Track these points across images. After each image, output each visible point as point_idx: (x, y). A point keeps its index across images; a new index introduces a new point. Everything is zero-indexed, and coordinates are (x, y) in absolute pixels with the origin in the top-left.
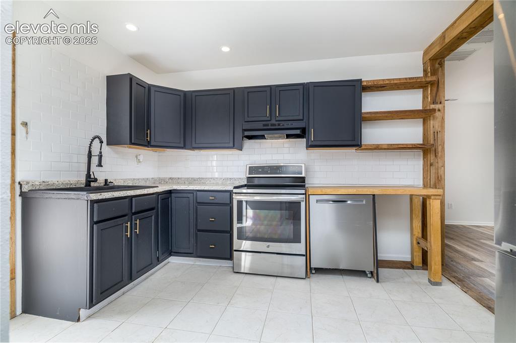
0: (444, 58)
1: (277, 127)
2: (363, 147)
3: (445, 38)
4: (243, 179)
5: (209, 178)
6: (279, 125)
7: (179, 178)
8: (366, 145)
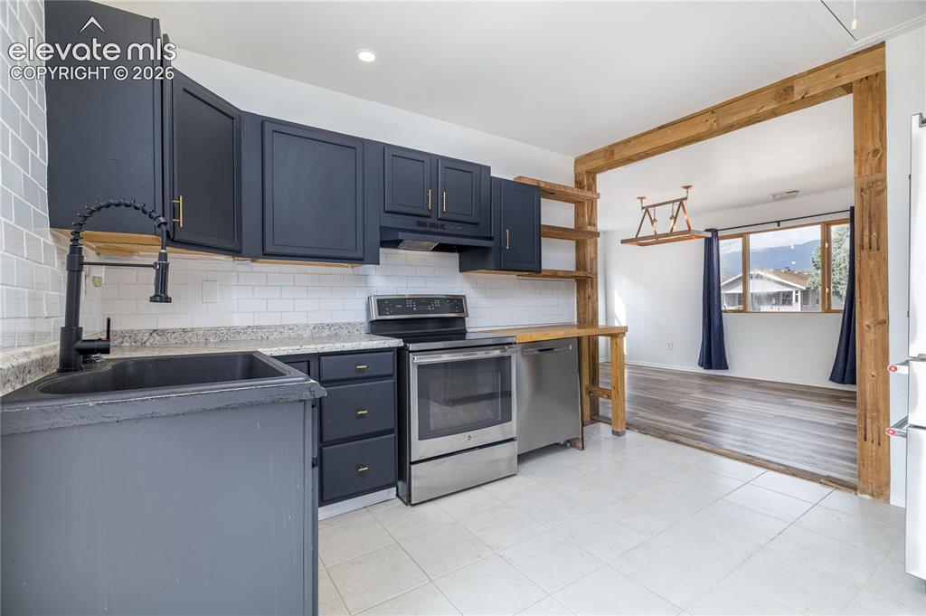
0: (596, 173)
1: (439, 230)
2: (543, 273)
3: (613, 154)
4: (354, 325)
5: (276, 327)
6: (442, 227)
7: (184, 331)
8: (545, 270)
